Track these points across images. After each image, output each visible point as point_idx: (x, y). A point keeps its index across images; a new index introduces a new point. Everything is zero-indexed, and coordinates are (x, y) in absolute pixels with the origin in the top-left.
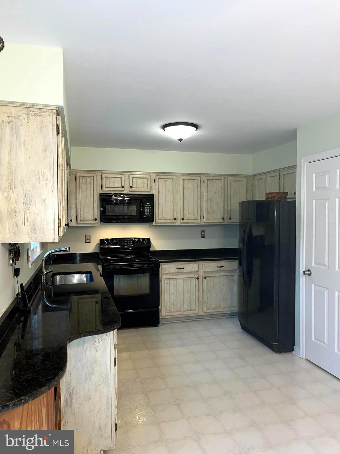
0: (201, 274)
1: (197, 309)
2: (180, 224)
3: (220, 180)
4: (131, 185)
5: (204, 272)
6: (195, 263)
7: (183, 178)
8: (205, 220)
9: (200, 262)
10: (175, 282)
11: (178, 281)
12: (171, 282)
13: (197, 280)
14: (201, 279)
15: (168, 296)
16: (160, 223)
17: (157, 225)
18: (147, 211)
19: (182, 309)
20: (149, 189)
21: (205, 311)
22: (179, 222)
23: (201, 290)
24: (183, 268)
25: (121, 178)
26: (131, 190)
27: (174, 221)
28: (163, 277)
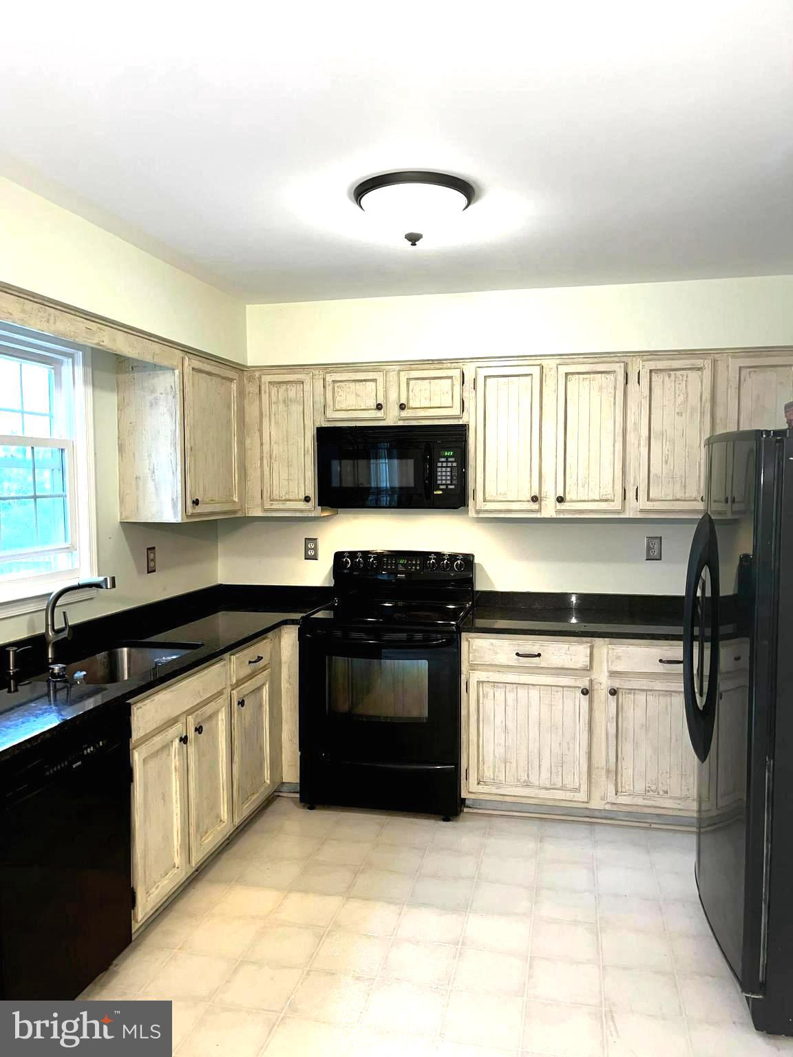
0: (603, 681)
1: (584, 788)
2: (554, 516)
3: (699, 369)
4: (403, 401)
5: (613, 674)
6: (581, 643)
7: (564, 369)
8: (643, 504)
9: (598, 642)
10: (511, 696)
11: (522, 692)
12: (500, 694)
13: (584, 700)
14: (601, 693)
15: (487, 732)
16: (487, 511)
17: (481, 516)
18: (444, 475)
19: (534, 779)
20: (456, 411)
21: (611, 797)
22: (549, 509)
23: (600, 731)
24: (539, 655)
25: (375, 380)
26: (404, 414)
27: (535, 506)
28: (471, 677)
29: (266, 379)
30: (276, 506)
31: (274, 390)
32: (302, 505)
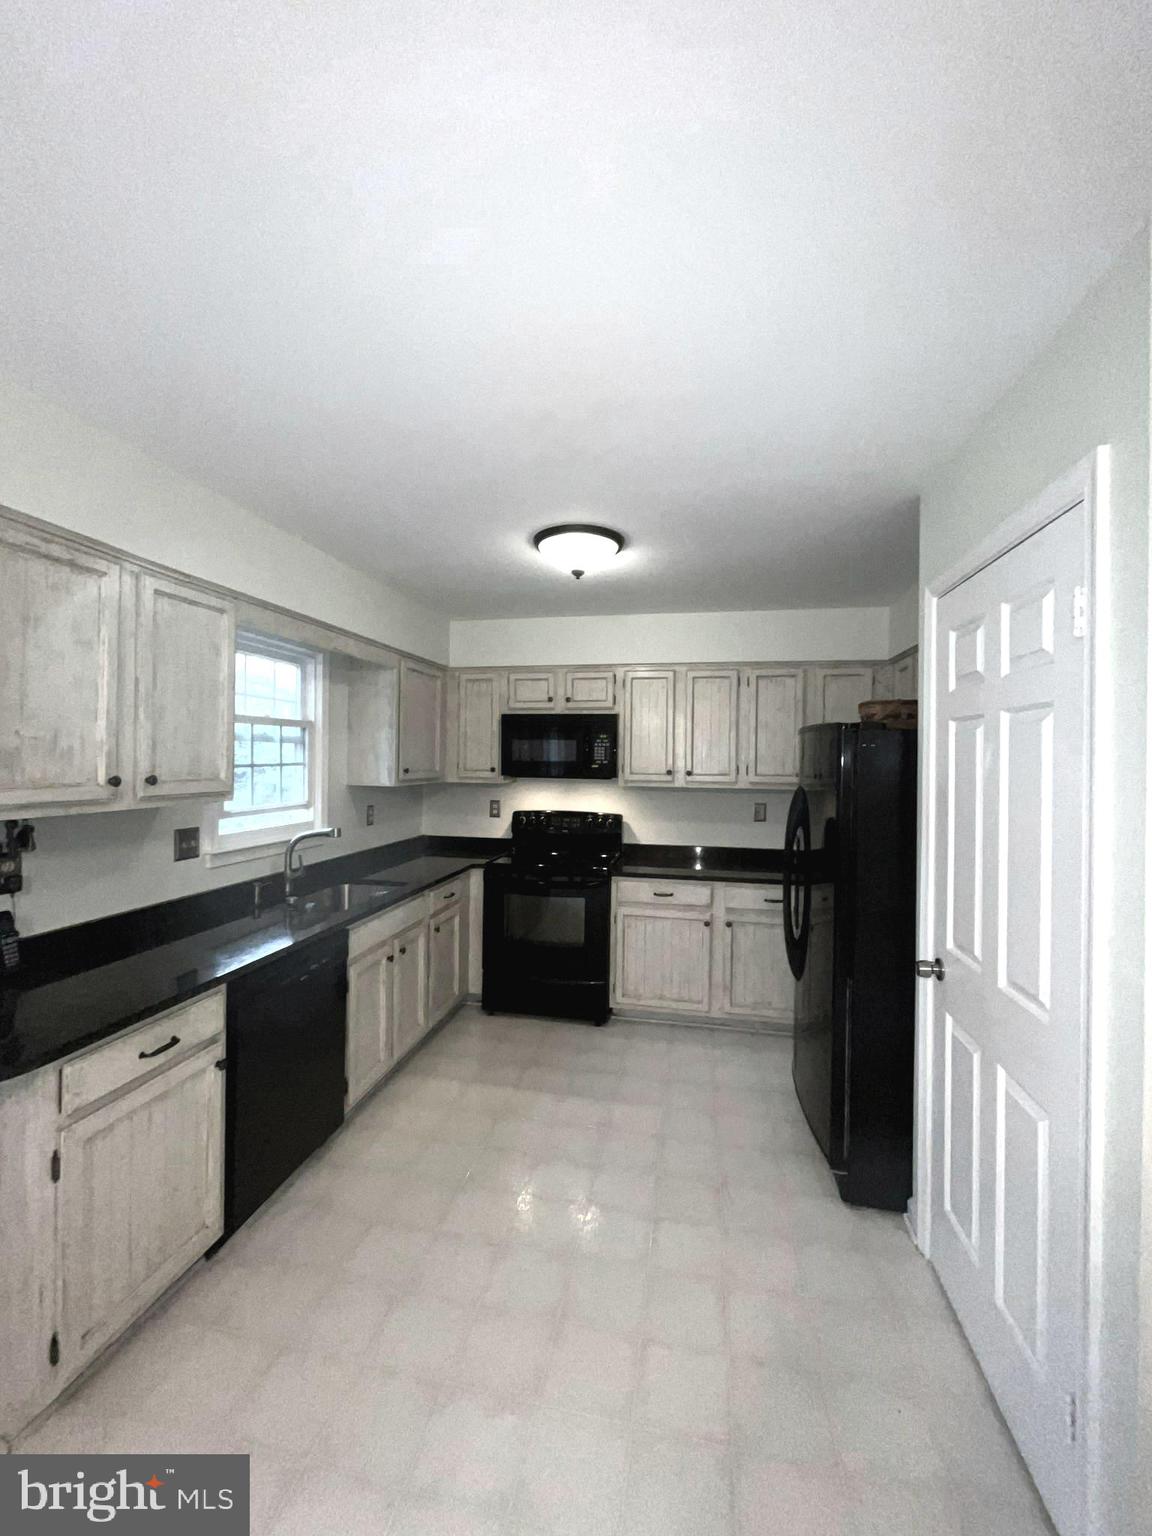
0: (721, 916)
1: (706, 1000)
2: (685, 786)
3: (793, 676)
4: (569, 695)
5: (729, 910)
6: (703, 886)
7: (691, 674)
8: (752, 778)
9: (718, 885)
10: (649, 928)
11: (659, 924)
12: (641, 925)
13: (706, 930)
14: (719, 925)
15: (630, 956)
16: (632, 781)
17: (630, 785)
18: (599, 753)
19: (667, 994)
20: (609, 703)
21: (727, 1008)
22: (680, 781)
23: (718, 956)
24: (671, 895)
25: (547, 680)
26: (570, 705)
27: (669, 778)
28: (619, 912)
29: (464, 677)
30: (469, 774)
31: (469, 685)
32: (489, 774)
